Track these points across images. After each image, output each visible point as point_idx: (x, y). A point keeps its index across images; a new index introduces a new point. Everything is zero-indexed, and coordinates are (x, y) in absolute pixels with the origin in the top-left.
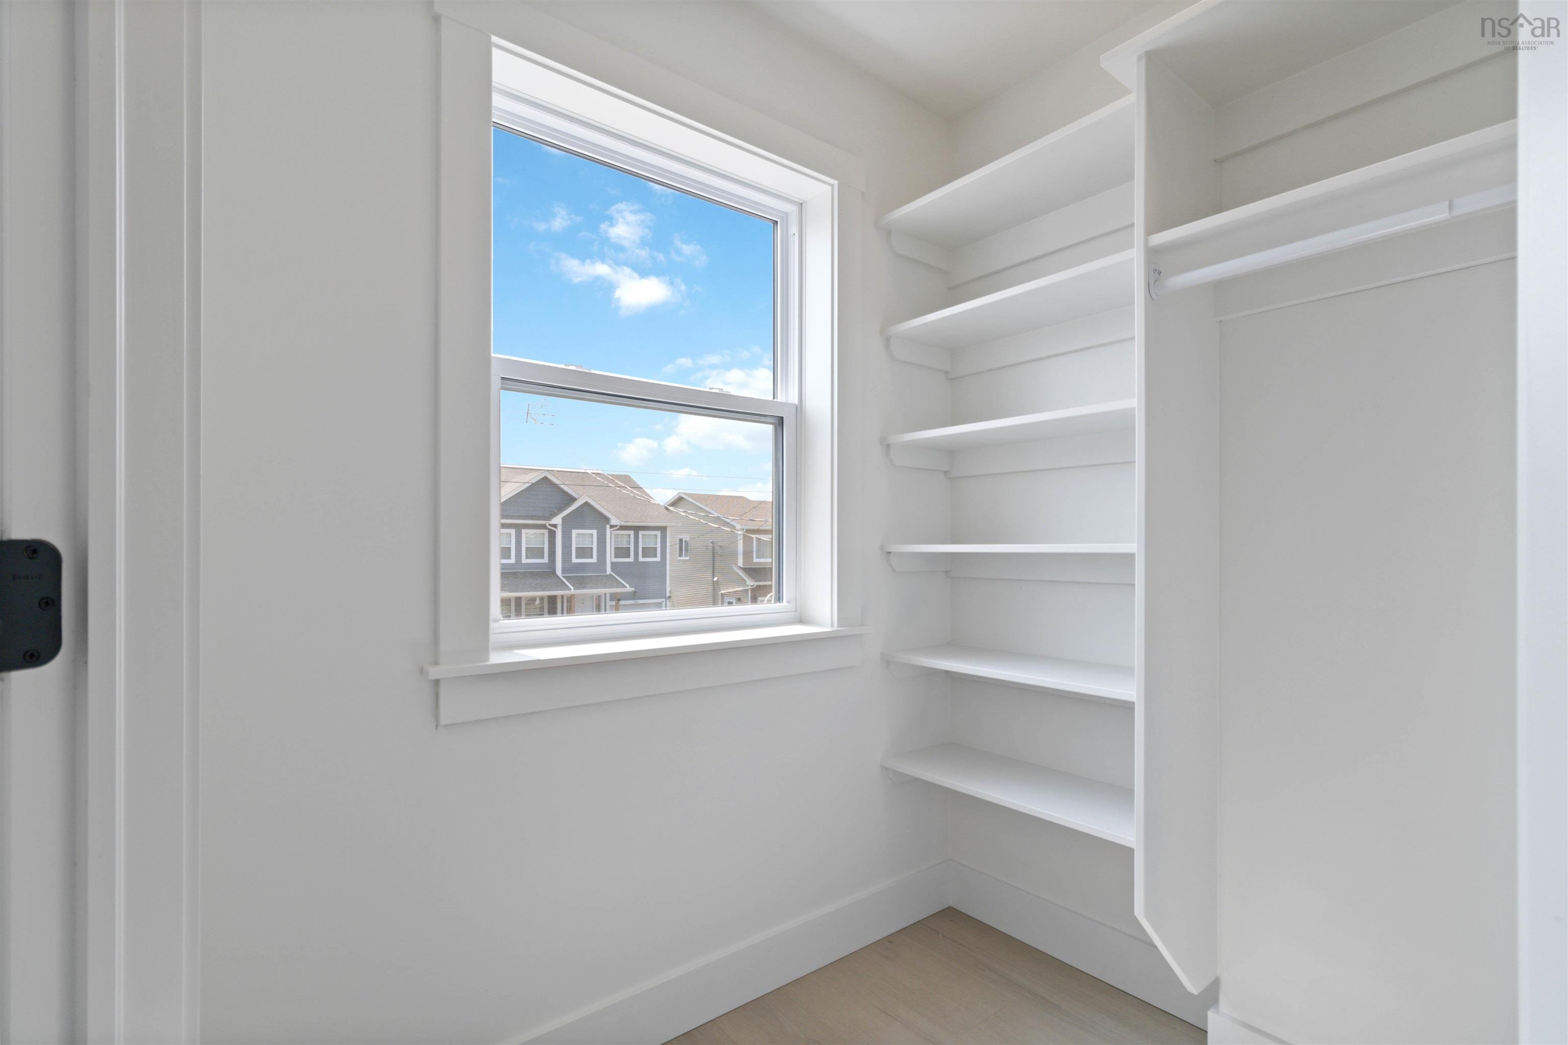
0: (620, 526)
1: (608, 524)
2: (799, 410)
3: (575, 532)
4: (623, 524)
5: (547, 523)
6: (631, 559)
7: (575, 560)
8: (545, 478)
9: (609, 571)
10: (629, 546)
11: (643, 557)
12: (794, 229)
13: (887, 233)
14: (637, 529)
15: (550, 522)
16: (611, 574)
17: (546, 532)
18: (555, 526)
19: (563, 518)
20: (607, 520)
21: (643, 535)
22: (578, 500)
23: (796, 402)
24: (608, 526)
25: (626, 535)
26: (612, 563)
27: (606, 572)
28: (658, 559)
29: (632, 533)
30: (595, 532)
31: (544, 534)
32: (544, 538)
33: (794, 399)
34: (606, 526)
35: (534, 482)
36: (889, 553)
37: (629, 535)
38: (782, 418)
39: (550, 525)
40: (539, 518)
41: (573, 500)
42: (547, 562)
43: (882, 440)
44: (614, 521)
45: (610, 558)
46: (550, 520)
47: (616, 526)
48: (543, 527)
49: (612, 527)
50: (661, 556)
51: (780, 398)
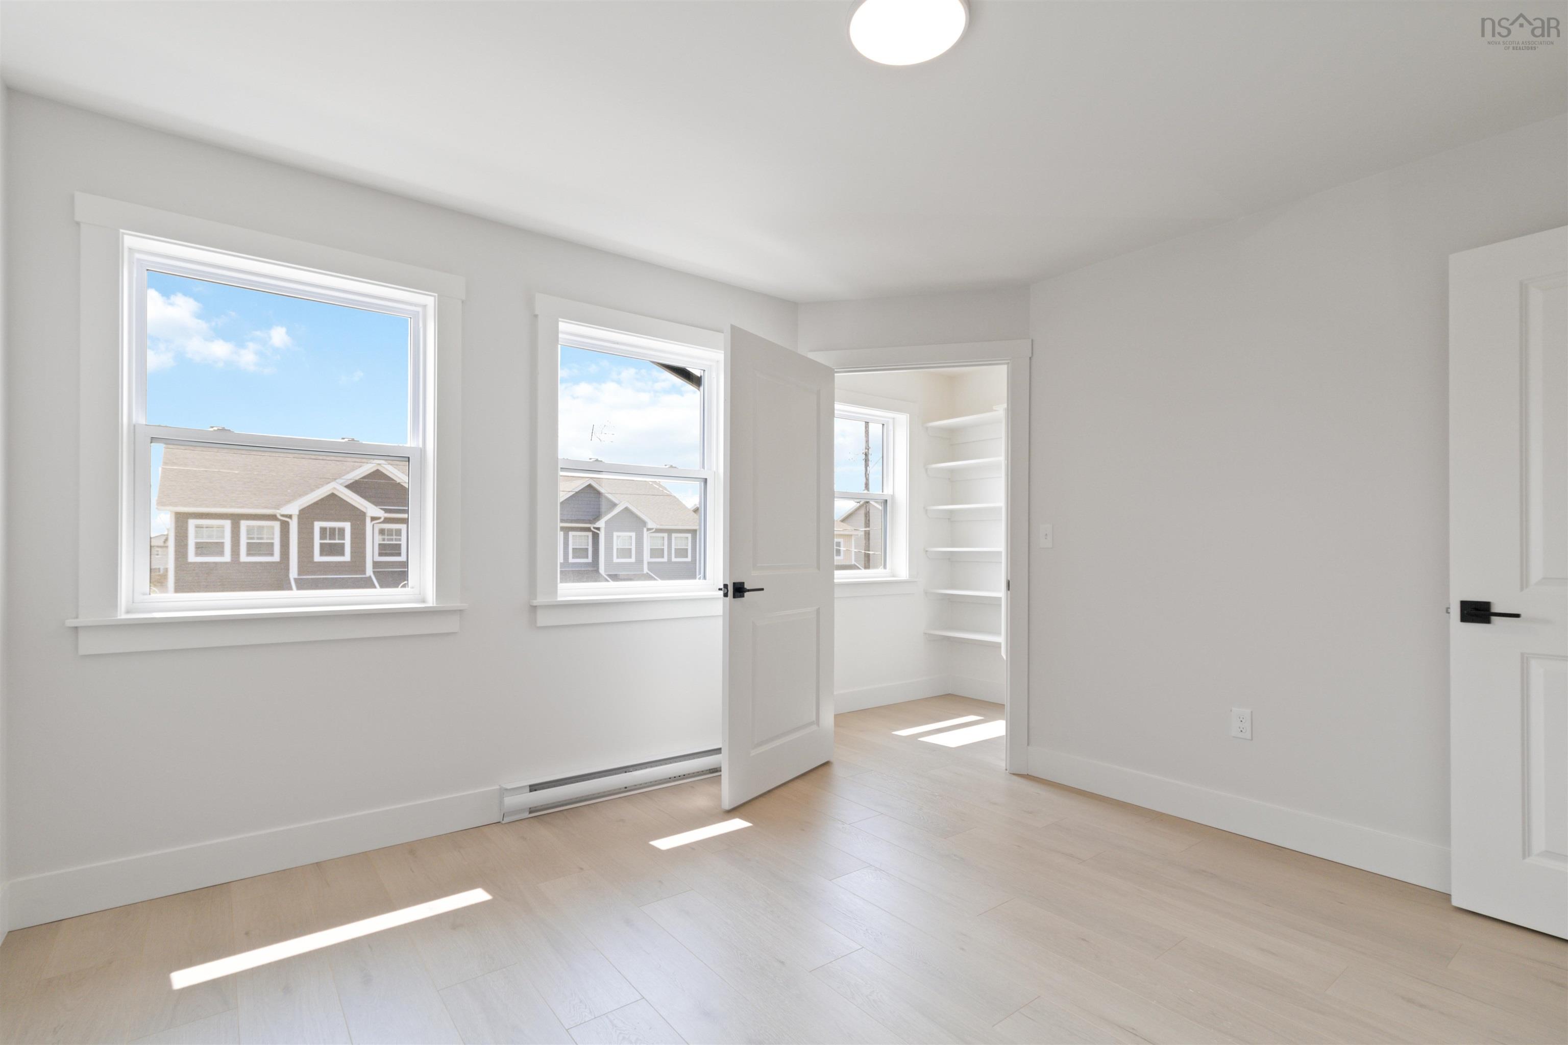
0: (656, 529)
1: (645, 526)
2: (893, 497)
3: (615, 534)
4: (659, 527)
5: (591, 526)
6: (665, 559)
7: (615, 560)
8: (590, 486)
9: (646, 570)
10: (663, 547)
11: (675, 557)
12: (891, 427)
13: (927, 428)
14: (670, 532)
15: (595, 526)
16: (647, 573)
17: (590, 534)
18: (598, 529)
19: (606, 522)
20: (644, 523)
21: (676, 538)
22: (618, 506)
23: (892, 494)
24: (645, 530)
25: (661, 537)
26: (649, 563)
27: (643, 571)
28: (689, 559)
29: (666, 535)
30: (633, 535)
31: (588, 536)
32: (588, 540)
33: (891, 492)
34: (643, 529)
35: (577, 490)
36: (927, 551)
37: (664, 537)
38: (887, 500)
39: (594, 528)
40: (584, 521)
41: (614, 505)
42: (614, 561)
43: (924, 508)
44: (651, 525)
45: (647, 557)
46: (595, 524)
47: (652, 529)
48: (588, 529)
49: (648, 530)
50: (692, 557)
51: (885, 492)
